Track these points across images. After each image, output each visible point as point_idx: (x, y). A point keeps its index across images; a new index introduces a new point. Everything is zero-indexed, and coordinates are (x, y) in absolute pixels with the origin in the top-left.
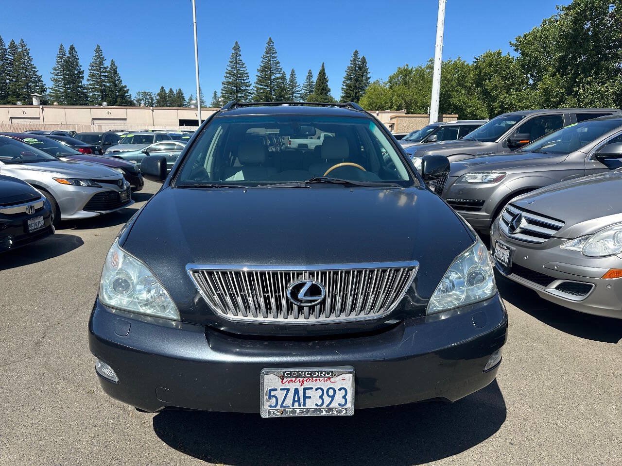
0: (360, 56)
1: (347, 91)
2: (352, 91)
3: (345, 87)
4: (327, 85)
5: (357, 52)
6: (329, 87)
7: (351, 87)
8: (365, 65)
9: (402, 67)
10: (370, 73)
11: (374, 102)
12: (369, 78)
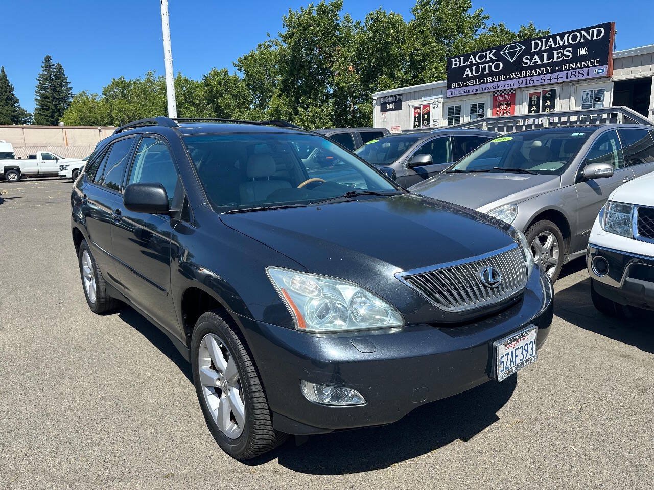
0: (54, 62)
1: (43, 103)
2: (49, 102)
3: (39, 98)
4: (13, 95)
5: (48, 58)
6: (16, 96)
7: (48, 98)
8: (63, 74)
9: (117, 78)
10: (70, 83)
11: (86, 117)
12: (71, 89)
